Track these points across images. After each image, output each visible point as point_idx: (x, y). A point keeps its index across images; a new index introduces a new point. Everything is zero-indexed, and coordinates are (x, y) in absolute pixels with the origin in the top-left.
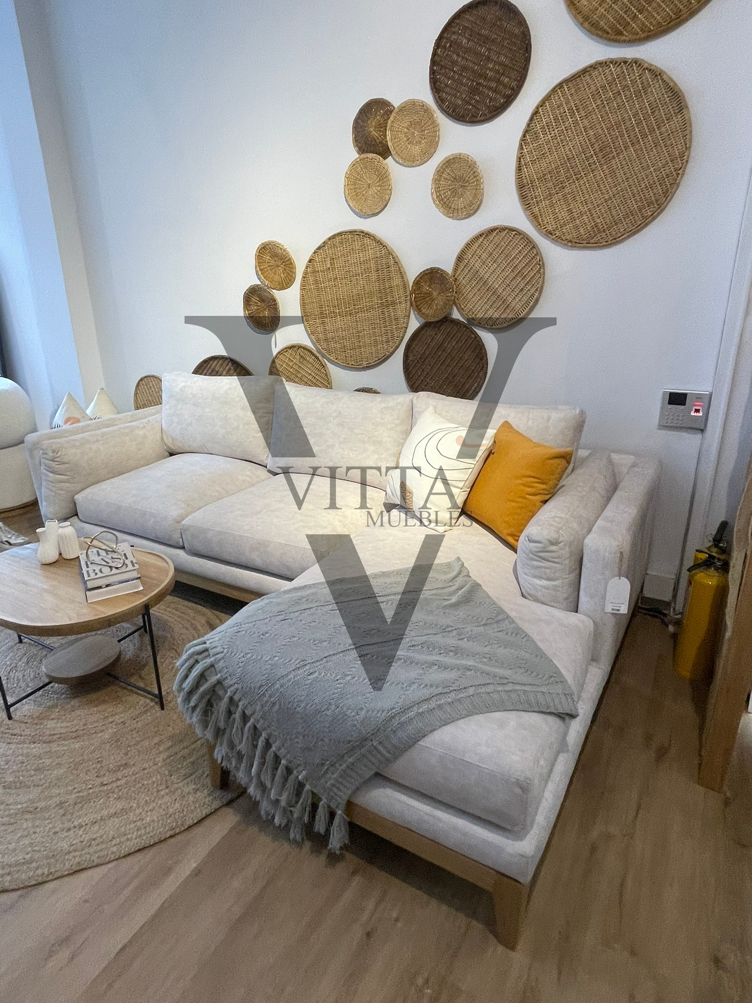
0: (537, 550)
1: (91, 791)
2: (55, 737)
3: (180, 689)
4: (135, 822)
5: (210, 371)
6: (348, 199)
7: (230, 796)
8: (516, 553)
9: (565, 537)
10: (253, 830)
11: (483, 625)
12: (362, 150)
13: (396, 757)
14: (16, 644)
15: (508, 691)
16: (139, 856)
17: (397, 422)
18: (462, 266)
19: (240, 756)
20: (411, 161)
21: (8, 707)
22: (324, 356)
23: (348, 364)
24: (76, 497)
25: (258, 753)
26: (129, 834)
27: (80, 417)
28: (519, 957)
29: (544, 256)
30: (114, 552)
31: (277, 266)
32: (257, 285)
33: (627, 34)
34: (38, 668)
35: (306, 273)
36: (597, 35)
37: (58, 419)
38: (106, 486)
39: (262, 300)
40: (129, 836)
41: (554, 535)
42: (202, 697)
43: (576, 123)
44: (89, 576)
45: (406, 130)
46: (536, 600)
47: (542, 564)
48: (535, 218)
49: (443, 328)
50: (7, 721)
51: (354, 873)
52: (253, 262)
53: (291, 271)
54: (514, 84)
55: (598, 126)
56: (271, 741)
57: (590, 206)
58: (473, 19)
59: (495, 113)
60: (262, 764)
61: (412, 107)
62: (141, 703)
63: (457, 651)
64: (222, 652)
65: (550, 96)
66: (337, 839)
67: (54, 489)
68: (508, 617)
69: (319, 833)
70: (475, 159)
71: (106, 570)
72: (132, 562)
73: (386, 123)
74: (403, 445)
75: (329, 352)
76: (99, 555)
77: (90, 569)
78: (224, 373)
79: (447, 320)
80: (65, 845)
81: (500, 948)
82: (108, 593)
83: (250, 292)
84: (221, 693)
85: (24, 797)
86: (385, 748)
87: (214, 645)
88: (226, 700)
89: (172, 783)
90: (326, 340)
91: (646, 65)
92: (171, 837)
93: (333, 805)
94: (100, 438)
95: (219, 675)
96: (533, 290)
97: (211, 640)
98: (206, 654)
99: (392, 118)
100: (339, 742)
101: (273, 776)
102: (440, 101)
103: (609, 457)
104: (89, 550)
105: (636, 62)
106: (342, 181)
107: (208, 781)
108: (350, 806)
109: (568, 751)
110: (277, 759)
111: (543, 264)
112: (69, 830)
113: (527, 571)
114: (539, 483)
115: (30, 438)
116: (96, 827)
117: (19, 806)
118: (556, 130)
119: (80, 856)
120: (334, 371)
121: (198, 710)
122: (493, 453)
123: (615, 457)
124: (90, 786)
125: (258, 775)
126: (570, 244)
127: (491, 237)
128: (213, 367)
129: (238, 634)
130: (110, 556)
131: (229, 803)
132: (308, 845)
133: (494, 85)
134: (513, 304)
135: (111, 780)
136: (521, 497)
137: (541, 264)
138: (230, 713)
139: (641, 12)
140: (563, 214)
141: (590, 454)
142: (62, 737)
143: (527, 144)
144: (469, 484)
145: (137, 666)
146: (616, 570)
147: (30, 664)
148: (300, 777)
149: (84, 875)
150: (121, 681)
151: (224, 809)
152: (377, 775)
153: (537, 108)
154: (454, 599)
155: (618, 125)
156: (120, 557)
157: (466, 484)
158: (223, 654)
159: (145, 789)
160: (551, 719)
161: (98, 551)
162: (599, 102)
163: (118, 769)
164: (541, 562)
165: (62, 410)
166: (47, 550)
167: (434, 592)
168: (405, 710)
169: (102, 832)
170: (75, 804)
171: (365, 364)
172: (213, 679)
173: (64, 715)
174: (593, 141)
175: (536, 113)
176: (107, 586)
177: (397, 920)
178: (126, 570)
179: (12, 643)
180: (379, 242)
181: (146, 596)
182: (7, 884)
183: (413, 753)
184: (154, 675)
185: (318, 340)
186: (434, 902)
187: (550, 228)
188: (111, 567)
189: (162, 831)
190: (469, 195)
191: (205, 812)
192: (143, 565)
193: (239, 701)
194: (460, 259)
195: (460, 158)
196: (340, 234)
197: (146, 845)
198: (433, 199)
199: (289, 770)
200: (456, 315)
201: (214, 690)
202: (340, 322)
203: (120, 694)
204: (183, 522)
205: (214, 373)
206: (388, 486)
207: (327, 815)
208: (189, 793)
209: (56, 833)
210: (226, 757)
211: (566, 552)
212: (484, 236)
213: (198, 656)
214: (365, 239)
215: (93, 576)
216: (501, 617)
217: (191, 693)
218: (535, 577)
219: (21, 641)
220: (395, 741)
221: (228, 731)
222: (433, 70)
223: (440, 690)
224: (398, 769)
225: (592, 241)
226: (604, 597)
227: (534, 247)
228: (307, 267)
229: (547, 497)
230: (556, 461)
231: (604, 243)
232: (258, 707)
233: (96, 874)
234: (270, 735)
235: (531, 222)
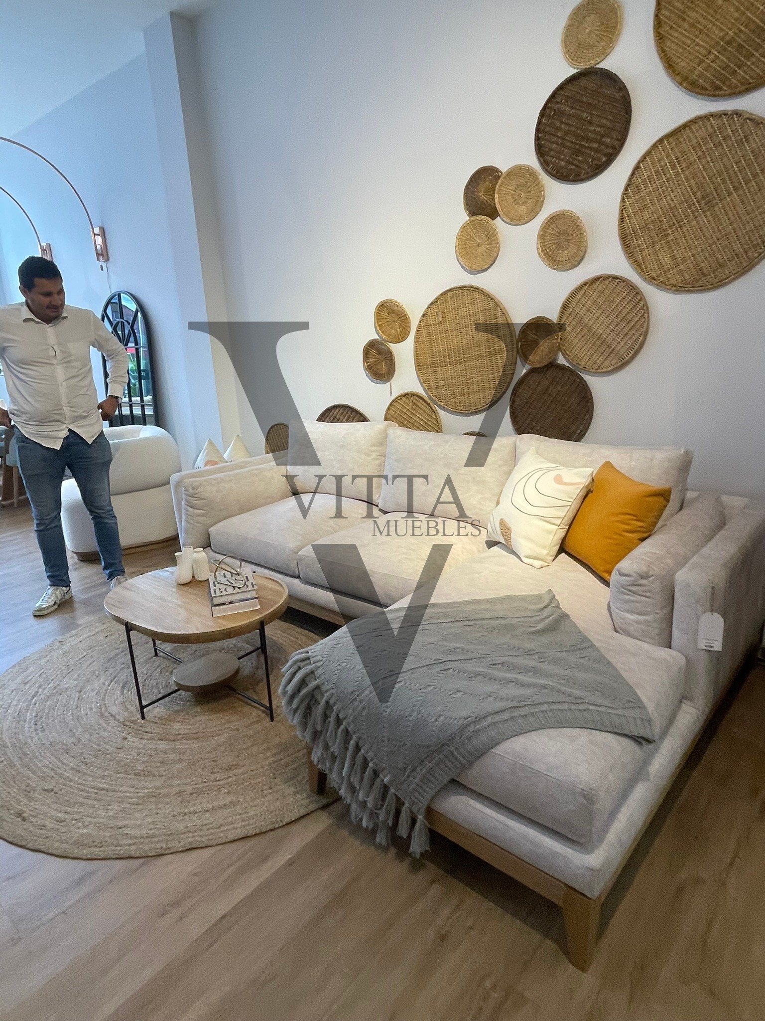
0: (627, 583)
1: (206, 784)
2: (179, 736)
3: (285, 693)
4: (240, 814)
5: (332, 418)
6: (459, 258)
7: (325, 801)
8: (609, 587)
9: (656, 570)
10: (345, 833)
11: (566, 651)
12: (472, 212)
13: (471, 764)
14: (152, 657)
15: (580, 710)
16: (242, 843)
17: (500, 462)
18: (566, 313)
19: (334, 758)
20: (518, 220)
21: (142, 708)
22: (435, 403)
23: (458, 410)
24: (210, 530)
25: (349, 754)
26: (235, 823)
27: (217, 460)
28: (589, 980)
29: (647, 300)
30: (238, 574)
31: (394, 322)
32: (376, 340)
33: (726, 89)
34: (169, 678)
35: (419, 327)
36: (697, 93)
37: (200, 462)
38: (235, 520)
39: (380, 353)
40: (235, 825)
41: (645, 569)
42: (302, 701)
43: (677, 174)
44: (215, 594)
45: (513, 192)
46: (629, 635)
47: (632, 598)
48: (638, 266)
49: (548, 375)
50: (140, 720)
51: (433, 882)
52: (372, 319)
53: (406, 326)
54: (616, 143)
55: (700, 175)
56: (360, 744)
57: (694, 252)
58: (576, 90)
59: (598, 171)
60: (353, 765)
61: (519, 172)
62: (254, 714)
63: (535, 671)
64: (322, 660)
65: (651, 152)
66: (418, 845)
67: (192, 522)
68: (592, 645)
69: (401, 838)
70: (578, 214)
71: (230, 590)
72: (252, 583)
73: (495, 188)
74: (504, 484)
75: (439, 399)
76: (225, 577)
77: (217, 589)
78: (344, 420)
79: (552, 365)
80: (181, 827)
81: (571, 968)
82: (230, 609)
83: (369, 346)
84: (319, 697)
85: (151, 784)
86: (460, 754)
87: (314, 654)
88: (323, 702)
89: (276, 784)
90: (437, 387)
91: (747, 116)
92: (272, 830)
93: (415, 809)
94: (233, 478)
95: (318, 680)
96: (637, 335)
97: (313, 651)
98: (308, 662)
99: (499, 183)
100: (420, 747)
101: (362, 779)
102: (545, 164)
103: (718, 500)
104: (217, 573)
105: (737, 113)
106: (453, 242)
107: (308, 786)
108: (430, 812)
109: (649, 780)
110: (366, 762)
111: (647, 308)
112: (186, 814)
113: (618, 605)
114: (636, 520)
115: (175, 477)
116: (208, 815)
117: (146, 791)
118: (657, 183)
119: (193, 837)
120: (443, 415)
121: (298, 712)
122: (592, 492)
123: (724, 498)
124: (205, 780)
125: (349, 776)
126: (674, 288)
127: (595, 286)
128: (334, 415)
129: (337, 646)
130: (234, 578)
131: (324, 807)
132: (393, 851)
133: (595, 145)
134: (619, 348)
135: (223, 777)
136: (617, 534)
137: (646, 309)
138: (326, 716)
139: (739, 68)
140: (666, 260)
141: (699, 496)
142: (186, 737)
143: (629, 197)
144: (567, 521)
145: (253, 681)
146: (708, 606)
147: (163, 674)
148: (385, 780)
149: (194, 854)
150: (239, 694)
151: (320, 813)
152: (453, 781)
153: (639, 163)
154: (540, 627)
155: (720, 173)
156: (242, 579)
157: (564, 521)
158: (322, 663)
159: (252, 787)
160: (625, 741)
161: (224, 574)
162: (700, 154)
163: (230, 768)
164: (632, 596)
165: (203, 454)
166: (182, 571)
167: (520, 620)
168: (479, 719)
169: (212, 819)
170: (192, 794)
171: (473, 409)
172: (312, 684)
173: (188, 719)
174: (695, 189)
175: (637, 168)
176: (230, 603)
177: (471, 928)
178: (247, 590)
179: (149, 656)
180: (487, 296)
181: (262, 613)
182: (133, 852)
183: (486, 760)
184: (266, 690)
185: (430, 388)
186: (508, 917)
187: (654, 274)
188: (234, 587)
189: (264, 825)
190: (572, 248)
191: (303, 812)
192: (261, 588)
193: (334, 705)
194: (565, 307)
195: (564, 215)
196: (451, 290)
197: (249, 835)
198: (539, 254)
199: (376, 774)
200: (561, 360)
201: (313, 696)
202: (450, 372)
203: (236, 705)
204: (299, 553)
205: (336, 420)
206: (489, 524)
207: (409, 820)
208: (289, 794)
209: (174, 816)
210: (322, 760)
211: (656, 586)
212: (588, 285)
213: (301, 663)
214: (474, 293)
215: (218, 593)
216: (584, 645)
217: (292, 697)
218: (628, 611)
219: (156, 655)
220: (469, 747)
221: (324, 732)
222: (538, 136)
223: (515, 704)
224: (473, 776)
225: (697, 285)
226: (696, 632)
227: (637, 293)
228: (420, 322)
229: (645, 535)
230: (656, 498)
231: (710, 286)
232: (351, 711)
233: (205, 854)
234: (359, 738)
235: (635, 270)
